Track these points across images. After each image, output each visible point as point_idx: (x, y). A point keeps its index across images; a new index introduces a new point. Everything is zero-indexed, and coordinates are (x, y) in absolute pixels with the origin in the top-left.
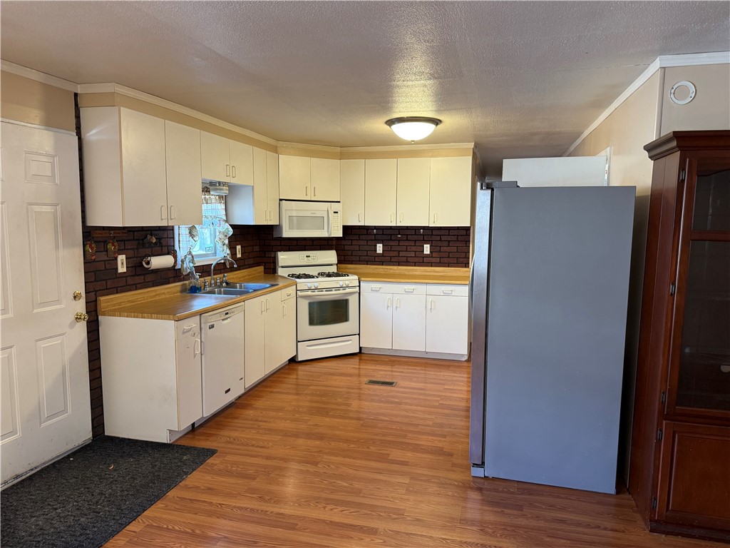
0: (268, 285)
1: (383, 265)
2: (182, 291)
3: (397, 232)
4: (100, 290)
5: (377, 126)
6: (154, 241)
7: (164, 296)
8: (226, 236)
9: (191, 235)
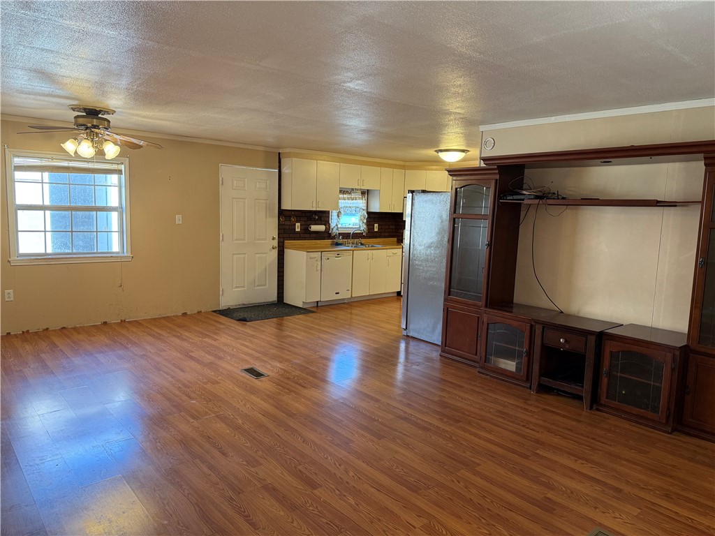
4: (286, 238)
5: (431, 152)
6: (317, 218)
9: (338, 216)
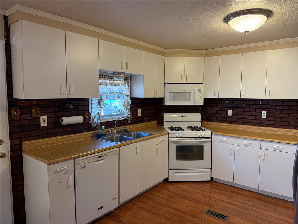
0: (148, 134)
1: (232, 123)
2: (92, 137)
3: (242, 102)
4: (25, 137)
6: (72, 107)
7: (78, 140)
8: (128, 104)
9: (100, 104)
